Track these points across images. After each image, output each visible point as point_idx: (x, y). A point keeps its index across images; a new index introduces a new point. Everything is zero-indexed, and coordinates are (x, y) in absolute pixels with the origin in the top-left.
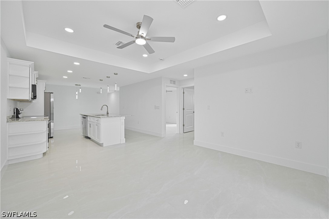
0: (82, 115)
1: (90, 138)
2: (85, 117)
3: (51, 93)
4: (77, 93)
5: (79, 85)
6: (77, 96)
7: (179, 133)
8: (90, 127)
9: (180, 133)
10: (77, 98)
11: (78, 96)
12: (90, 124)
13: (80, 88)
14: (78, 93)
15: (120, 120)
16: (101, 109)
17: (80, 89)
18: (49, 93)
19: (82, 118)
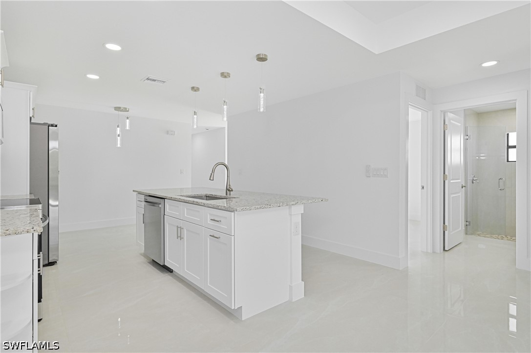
0: (140, 193)
1: (170, 271)
2: (154, 201)
3: (52, 126)
4: (118, 131)
5: (125, 110)
6: (119, 138)
7: (430, 251)
8: (180, 237)
9: (434, 252)
10: (119, 146)
11: (122, 140)
12: (179, 229)
13: (128, 118)
14: (121, 131)
15: (291, 215)
16: (211, 178)
17: (128, 120)
18: (44, 124)
19: (143, 203)
